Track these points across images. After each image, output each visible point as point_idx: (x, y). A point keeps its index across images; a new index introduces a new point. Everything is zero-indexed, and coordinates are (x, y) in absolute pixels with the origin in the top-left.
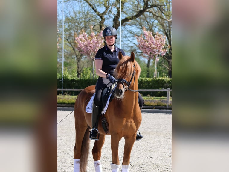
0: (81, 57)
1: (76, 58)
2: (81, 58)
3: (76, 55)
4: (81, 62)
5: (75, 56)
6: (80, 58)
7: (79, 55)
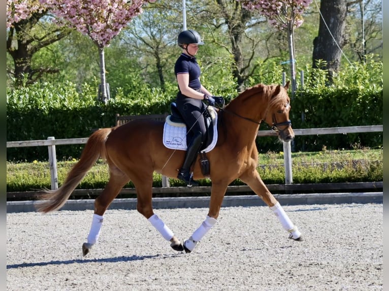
0: (242, 25)
1: (225, 28)
2: (244, 28)
3: (227, 17)
4: (244, 41)
5: (222, 21)
6: (239, 26)
7: (236, 16)
